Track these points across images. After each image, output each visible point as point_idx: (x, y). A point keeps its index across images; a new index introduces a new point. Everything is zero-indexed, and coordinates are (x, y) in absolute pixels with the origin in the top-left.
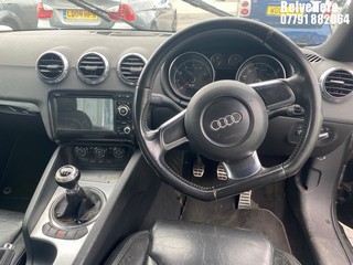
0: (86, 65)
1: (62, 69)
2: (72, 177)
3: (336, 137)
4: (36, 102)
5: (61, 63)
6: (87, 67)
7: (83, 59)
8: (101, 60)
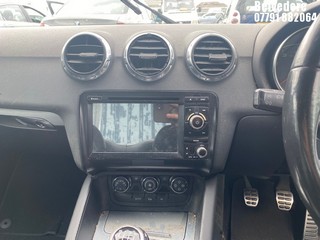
0: (139, 51)
1: (102, 58)
4: (58, 110)
5: (102, 50)
7: (136, 43)
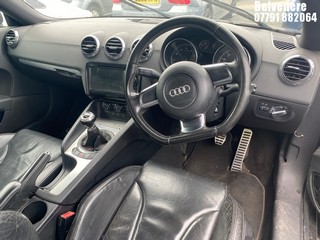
0: (110, 45)
1: (95, 47)
2: (90, 119)
3: (293, 114)
5: (95, 44)
6: (111, 47)
7: (109, 41)
8: (120, 42)
